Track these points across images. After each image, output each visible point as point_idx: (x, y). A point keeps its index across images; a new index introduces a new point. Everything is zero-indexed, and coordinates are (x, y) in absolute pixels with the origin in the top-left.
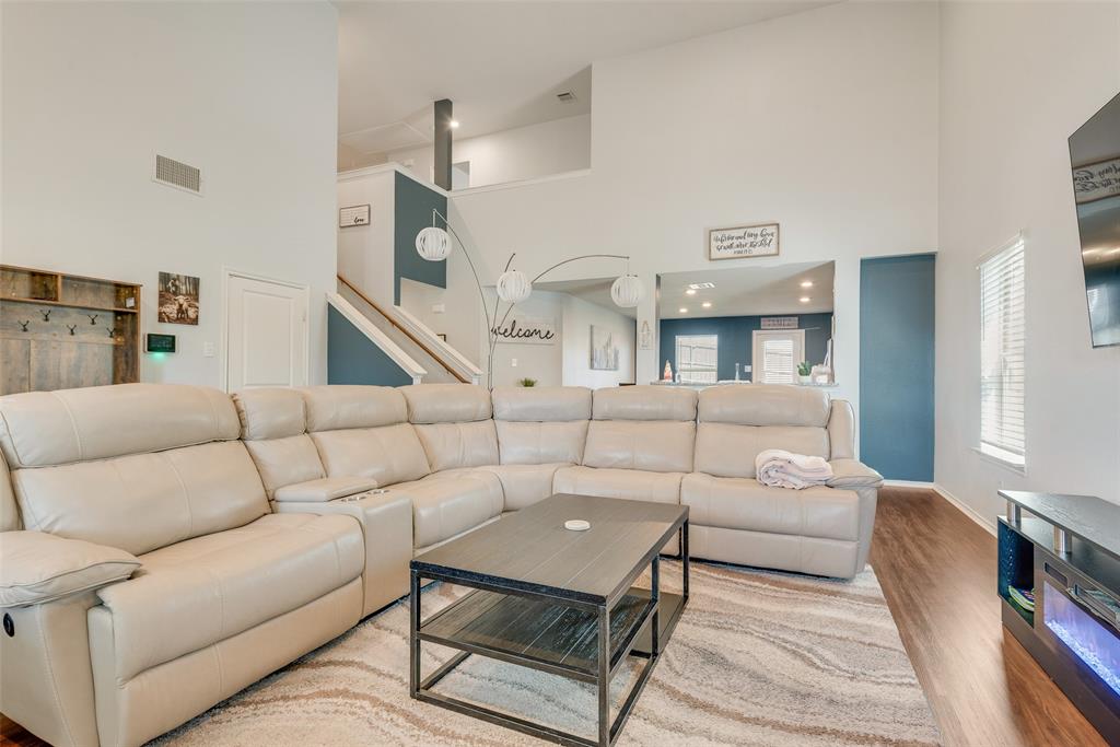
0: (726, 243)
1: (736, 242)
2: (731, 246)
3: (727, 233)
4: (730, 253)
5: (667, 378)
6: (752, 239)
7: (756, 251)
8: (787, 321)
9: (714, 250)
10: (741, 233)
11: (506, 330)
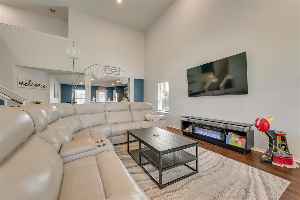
0: (109, 70)
1: (111, 70)
2: (110, 71)
3: (109, 68)
4: (110, 72)
5: (93, 101)
6: (115, 70)
7: (116, 73)
8: (104, 88)
9: (106, 71)
10: (112, 68)
11: (26, 83)
